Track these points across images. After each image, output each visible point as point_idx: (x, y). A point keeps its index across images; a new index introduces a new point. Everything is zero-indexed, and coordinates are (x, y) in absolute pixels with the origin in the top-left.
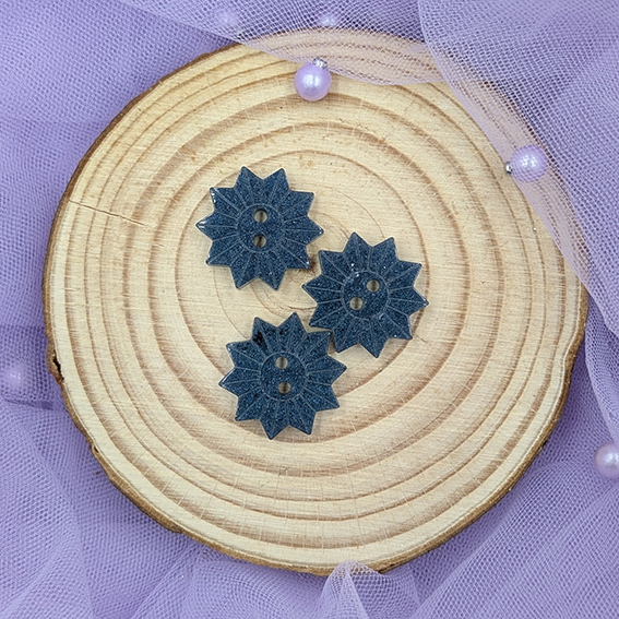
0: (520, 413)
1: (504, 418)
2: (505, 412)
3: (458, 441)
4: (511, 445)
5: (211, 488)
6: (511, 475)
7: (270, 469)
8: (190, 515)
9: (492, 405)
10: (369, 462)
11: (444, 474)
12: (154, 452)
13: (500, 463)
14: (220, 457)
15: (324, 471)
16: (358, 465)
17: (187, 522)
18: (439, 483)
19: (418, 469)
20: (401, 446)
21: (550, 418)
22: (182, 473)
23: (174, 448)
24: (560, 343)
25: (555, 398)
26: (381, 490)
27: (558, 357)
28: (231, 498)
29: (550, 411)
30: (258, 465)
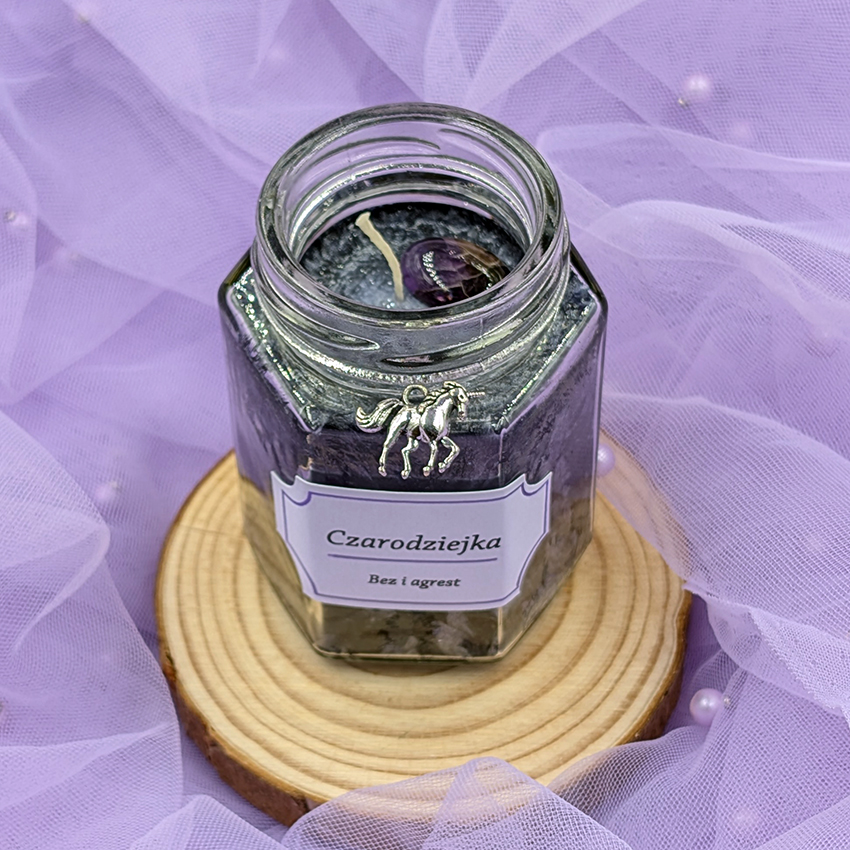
0: (637, 669)
1: (623, 673)
2: (622, 668)
3: (578, 697)
4: (633, 696)
5: (330, 755)
6: (636, 722)
7: (390, 734)
8: (311, 779)
9: (608, 663)
10: (491, 721)
11: (568, 726)
12: (271, 726)
13: (623, 713)
14: (338, 727)
15: (445, 732)
16: (478, 725)
17: (308, 786)
18: (563, 734)
19: (541, 723)
20: (522, 705)
21: (668, 670)
22: (301, 743)
23: (291, 722)
24: (669, 607)
25: (671, 653)
26: (504, 744)
27: (669, 619)
28: (351, 761)
29: (667, 665)
30: (376, 731)
